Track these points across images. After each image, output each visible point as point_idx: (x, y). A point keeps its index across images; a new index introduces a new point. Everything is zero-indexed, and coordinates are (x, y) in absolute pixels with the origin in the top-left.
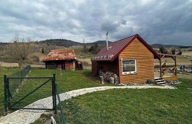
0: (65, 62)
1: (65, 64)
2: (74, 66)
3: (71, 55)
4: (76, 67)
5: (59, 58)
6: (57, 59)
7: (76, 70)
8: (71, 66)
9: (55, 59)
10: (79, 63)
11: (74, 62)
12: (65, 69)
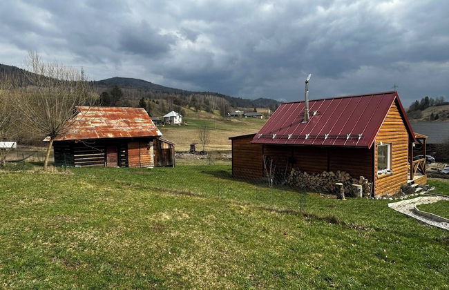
0: (129, 146)
1: (127, 151)
2: (152, 156)
3: (144, 125)
4: (157, 159)
5: (113, 133)
6: (111, 136)
7: (158, 166)
8: (143, 156)
9: (104, 136)
10: (166, 146)
11: (151, 143)
12: (127, 166)
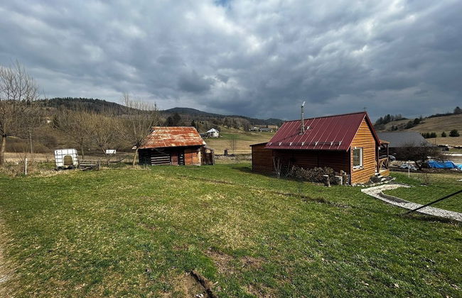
0: (185, 151)
1: (184, 155)
2: (200, 158)
3: (195, 138)
4: (203, 160)
5: (175, 143)
6: (173, 145)
7: (204, 164)
8: (194, 158)
9: (169, 146)
10: (208, 152)
11: (199, 150)
12: (184, 165)
